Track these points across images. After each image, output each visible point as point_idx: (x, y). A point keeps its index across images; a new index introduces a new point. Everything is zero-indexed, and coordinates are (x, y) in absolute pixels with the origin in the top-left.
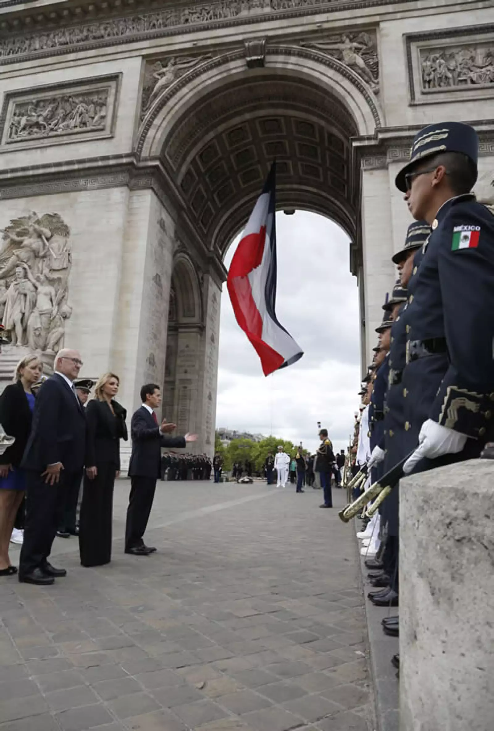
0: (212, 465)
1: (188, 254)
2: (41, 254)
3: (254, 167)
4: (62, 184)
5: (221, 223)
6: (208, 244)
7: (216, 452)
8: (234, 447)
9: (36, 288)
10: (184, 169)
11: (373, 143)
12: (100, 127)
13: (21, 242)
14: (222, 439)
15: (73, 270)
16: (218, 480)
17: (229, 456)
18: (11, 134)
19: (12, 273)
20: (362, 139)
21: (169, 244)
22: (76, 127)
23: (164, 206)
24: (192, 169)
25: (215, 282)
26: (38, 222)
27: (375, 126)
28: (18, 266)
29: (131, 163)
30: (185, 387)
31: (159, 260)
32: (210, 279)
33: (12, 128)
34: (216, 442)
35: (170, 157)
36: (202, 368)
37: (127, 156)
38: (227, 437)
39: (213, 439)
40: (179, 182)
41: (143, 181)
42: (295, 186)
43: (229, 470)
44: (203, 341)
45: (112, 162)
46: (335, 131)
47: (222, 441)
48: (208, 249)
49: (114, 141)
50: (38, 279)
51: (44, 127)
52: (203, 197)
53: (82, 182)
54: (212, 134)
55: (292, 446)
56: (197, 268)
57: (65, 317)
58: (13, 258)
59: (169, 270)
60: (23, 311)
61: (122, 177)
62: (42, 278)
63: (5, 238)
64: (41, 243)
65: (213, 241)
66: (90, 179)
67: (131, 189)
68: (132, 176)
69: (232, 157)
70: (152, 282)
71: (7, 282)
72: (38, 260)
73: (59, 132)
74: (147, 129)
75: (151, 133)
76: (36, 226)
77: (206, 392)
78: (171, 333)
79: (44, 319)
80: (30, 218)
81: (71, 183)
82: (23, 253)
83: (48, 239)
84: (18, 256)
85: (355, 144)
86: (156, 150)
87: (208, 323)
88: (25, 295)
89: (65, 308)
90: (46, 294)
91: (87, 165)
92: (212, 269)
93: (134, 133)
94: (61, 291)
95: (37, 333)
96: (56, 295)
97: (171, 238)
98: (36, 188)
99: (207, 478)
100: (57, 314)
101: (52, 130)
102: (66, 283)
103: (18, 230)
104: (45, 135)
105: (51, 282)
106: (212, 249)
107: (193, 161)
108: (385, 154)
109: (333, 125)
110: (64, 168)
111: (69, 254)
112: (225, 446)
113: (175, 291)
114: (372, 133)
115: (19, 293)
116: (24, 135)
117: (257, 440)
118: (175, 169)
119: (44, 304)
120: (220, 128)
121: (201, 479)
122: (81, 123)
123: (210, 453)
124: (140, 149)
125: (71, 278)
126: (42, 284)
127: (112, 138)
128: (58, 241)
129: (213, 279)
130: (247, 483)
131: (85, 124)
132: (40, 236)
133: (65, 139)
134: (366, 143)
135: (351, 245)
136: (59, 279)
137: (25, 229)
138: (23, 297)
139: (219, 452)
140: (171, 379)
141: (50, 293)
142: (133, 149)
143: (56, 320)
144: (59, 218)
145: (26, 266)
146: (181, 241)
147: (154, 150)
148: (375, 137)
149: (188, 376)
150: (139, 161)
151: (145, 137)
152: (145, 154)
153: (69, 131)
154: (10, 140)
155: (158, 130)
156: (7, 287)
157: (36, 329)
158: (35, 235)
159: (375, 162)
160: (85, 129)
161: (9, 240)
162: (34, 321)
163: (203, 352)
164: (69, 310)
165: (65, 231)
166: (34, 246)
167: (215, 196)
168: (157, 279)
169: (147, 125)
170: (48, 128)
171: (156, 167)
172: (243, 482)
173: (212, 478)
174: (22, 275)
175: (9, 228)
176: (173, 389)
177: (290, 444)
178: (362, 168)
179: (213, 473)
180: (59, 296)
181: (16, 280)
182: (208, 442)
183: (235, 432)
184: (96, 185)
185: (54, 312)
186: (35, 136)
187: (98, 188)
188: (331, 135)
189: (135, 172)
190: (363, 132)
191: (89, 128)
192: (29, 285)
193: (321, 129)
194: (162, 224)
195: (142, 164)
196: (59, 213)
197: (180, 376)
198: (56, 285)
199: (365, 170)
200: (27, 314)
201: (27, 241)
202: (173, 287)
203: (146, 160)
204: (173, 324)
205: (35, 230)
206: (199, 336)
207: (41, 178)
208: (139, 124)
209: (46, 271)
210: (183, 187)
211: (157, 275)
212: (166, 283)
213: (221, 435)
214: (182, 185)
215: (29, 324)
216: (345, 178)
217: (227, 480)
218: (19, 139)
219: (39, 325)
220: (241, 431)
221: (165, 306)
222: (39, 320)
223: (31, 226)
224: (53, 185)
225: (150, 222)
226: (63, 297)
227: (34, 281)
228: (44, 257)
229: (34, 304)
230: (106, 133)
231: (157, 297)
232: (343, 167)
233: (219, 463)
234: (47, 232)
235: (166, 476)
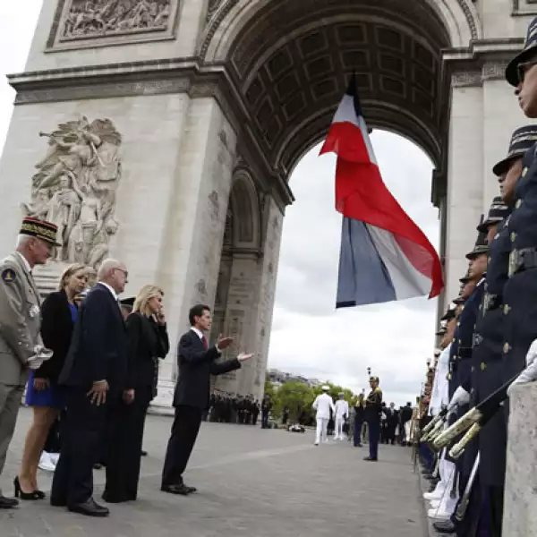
0: (260, 409)
1: (249, 171)
2: (89, 162)
3: (329, 79)
4: (117, 88)
5: (288, 140)
6: (272, 161)
7: (266, 394)
8: (286, 391)
9: (81, 199)
10: (250, 78)
11: (467, 56)
12: (162, 27)
13: (69, 148)
14: (274, 381)
15: (122, 181)
16: (266, 425)
17: (279, 400)
18: (66, 32)
19: (56, 181)
20: (454, 51)
21: (229, 158)
22: (135, 26)
23: (226, 117)
24: (260, 79)
25: (277, 205)
26: (88, 128)
27: (470, 38)
28: (63, 174)
29: (193, 68)
30: (236, 320)
31: (216, 176)
32: (273, 201)
33: (66, 25)
34: (266, 384)
35: (237, 63)
36: (256, 300)
37: (189, 60)
38: (278, 380)
39: (263, 380)
40: (244, 91)
41: (205, 89)
42: (375, 102)
43: (279, 417)
44: (260, 269)
45: (172, 66)
46: (423, 41)
47: (272, 383)
48: (272, 168)
49: (176, 42)
50: (83, 190)
51: (101, 25)
52: (270, 109)
53: (138, 86)
54: (283, 40)
55: (352, 395)
56: (258, 188)
57: (110, 233)
58: (59, 165)
59: (227, 187)
60: (66, 222)
61: (183, 83)
62: (88, 188)
63: (51, 143)
64: (89, 150)
65: (278, 158)
66: (147, 84)
67: (191, 97)
68: (193, 82)
69: (305, 67)
70: (208, 200)
71: (50, 191)
72: (85, 168)
73: (117, 31)
74: (213, 31)
75: (217, 36)
76: (86, 132)
77: (259, 326)
78: (226, 258)
79: (87, 233)
80: (79, 123)
81: (126, 87)
82: (69, 161)
83: (97, 147)
84: (63, 163)
85: (446, 57)
86: (222, 55)
87: (267, 249)
88: (69, 206)
89: (110, 223)
90: (91, 206)
91: (145, 68)
92: (274, 190)
93: (199, 35)
94: (107, 204)
95: (79, 248)
96: (102, 208)
97: (231, 154)
98: (88, 90)
99: (254, 423)
100: (101, 228)
101: (109, 28)
102: (114, 195)
103: (66, 135)
104: (102, 34)
105: (98, 193)
106: (276, 167)
107: (262, 70)
108: (479, 69)
109: (421, 34)
110: (120, 70)
111: (119, 164)
112: (276, 389)
113: (232, 211)
114: (466, 45)
115: (63, 204)
116: (79, 33)
117: (312, 385)
118: (240, 77)
119: (88, 217)
120: (294, 34)
121: (247, 423)
122: (141, 22)
123: (258, 396)
124: (204, 53)
125: (119, 189)
126: (87, 195)
127: (174, 39)
128: (108, 148)
129: (275, 201)
130: (298, 431)
131: (144, 23)
132: (88, 143)
133: (123, 39)
134: (459, 57)
135: (434, 171)
136: (106, 191)
137: (73, 135)
138: (66, 208)
139: (268, 394)
140: (220, 309)
141: (96, 206)
142: (196, 52)
143: (99, 235)
144: (110, 124)
145: (71, 174)
146: (243, 157)
147: (219, 53)
148: (470, 50)
149: (241, 307)
150: (201, 66)
151: (210, 40)
152: (208, 58)
153: (128, 30)
154: (63, 38)
155: (225, 32)
156: (50, 196)
157: (78, 244)
158: (84, 141)
159: (468, 78)
160: (145, 28)
161: (55, 146)
162: (76, 235)
163: (259, 282)
164: (115, 225)
165: (115, 138)
166: (82, 153)
167: (283, 108)
168: (214, 197)
169: (214, 26)
170: (105, 26)
171: (221, 73)
172: (294, 430)
173: (259, 424)
174: (66, 184)
175: (57, 132)
176: (223, 320)
177: (349, 393)
178: (453, 84)
179: (260, 417)
180: (105, 210)
181: (60, 189)
182: (257, 383)
183: (288, 374)
184: (153, 90)
185: (99, 227)
186: (91, 34)
187: (156, 94)
188: (419, 46)
189: (196, 78)
190: (455, 44)
191: (149, 28)
192: (73, 195)
193: (408, 39)
194: (223, 137)
195: (204, 70)
196: (111, 119)
197: (231, 306)
198: (102, 197)
199: (456, 87)
200: (69, 227)
201: (75, 147)
202: (230, 207)
203: (209, 65)
204: (227, 248)
205: (84, 136)
206: (255, 264)
207: (95, 80)
208: (204, 27)
209: (93, 181)
210: (248, 98)
211: (214, 193)
212: (223, 203)
213: (272, 376)
214: (247, 93)
215: (71, 237)
216: (432, 94)
217: (276, 427)
218: (74, 37)
219: (81, 240)
220: (294, 374)
221: (220, 228)
222: (81, 234)
223: (80, 131)
224: (107, 88)
225: (210, 132)
226: (109, 211)
227: (79, 191)
228: (92, 165)
229: (78, 217)
230: (168, 35)
231: (212, 217)
232: (430, 82)
233: (267, 407)
234: (97, 138)
235: (208, 417)
